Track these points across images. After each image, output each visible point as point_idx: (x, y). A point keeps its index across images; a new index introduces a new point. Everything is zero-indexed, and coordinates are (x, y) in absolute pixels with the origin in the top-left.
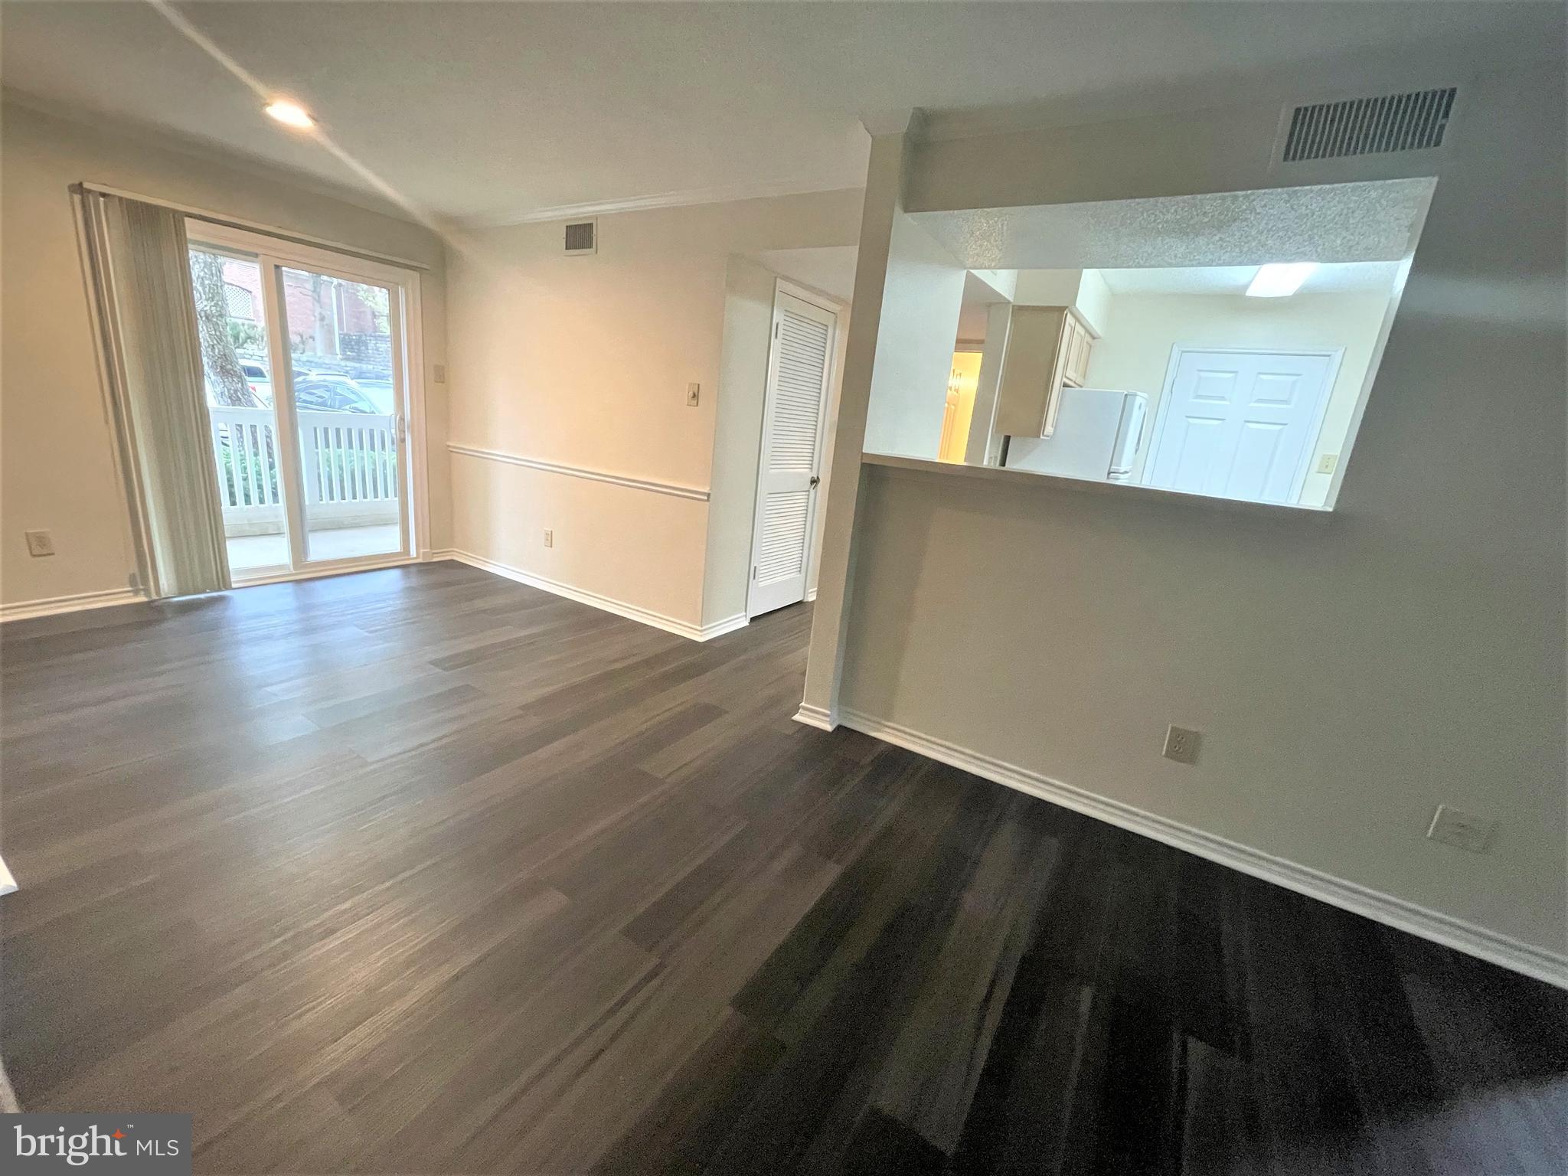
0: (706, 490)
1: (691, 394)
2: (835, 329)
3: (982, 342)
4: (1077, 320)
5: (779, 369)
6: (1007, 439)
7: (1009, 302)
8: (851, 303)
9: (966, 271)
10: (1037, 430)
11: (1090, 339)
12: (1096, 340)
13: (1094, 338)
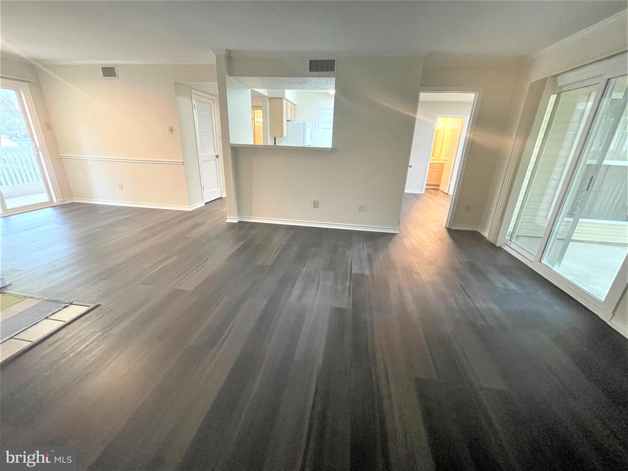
0: (182, 161)
1: (170, 130)
2: (214, 105)
3: (261, 107)
4: (287, 100)
5: (198, 120)
6: (275, 138)
7: (267, 96)
8: (218, 96)
9: (250, 90)
10: (282, 135)
11: (294, 106)
12: (296, 106)
13: (295, 105)
